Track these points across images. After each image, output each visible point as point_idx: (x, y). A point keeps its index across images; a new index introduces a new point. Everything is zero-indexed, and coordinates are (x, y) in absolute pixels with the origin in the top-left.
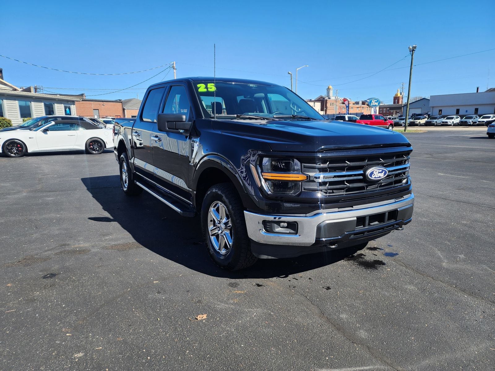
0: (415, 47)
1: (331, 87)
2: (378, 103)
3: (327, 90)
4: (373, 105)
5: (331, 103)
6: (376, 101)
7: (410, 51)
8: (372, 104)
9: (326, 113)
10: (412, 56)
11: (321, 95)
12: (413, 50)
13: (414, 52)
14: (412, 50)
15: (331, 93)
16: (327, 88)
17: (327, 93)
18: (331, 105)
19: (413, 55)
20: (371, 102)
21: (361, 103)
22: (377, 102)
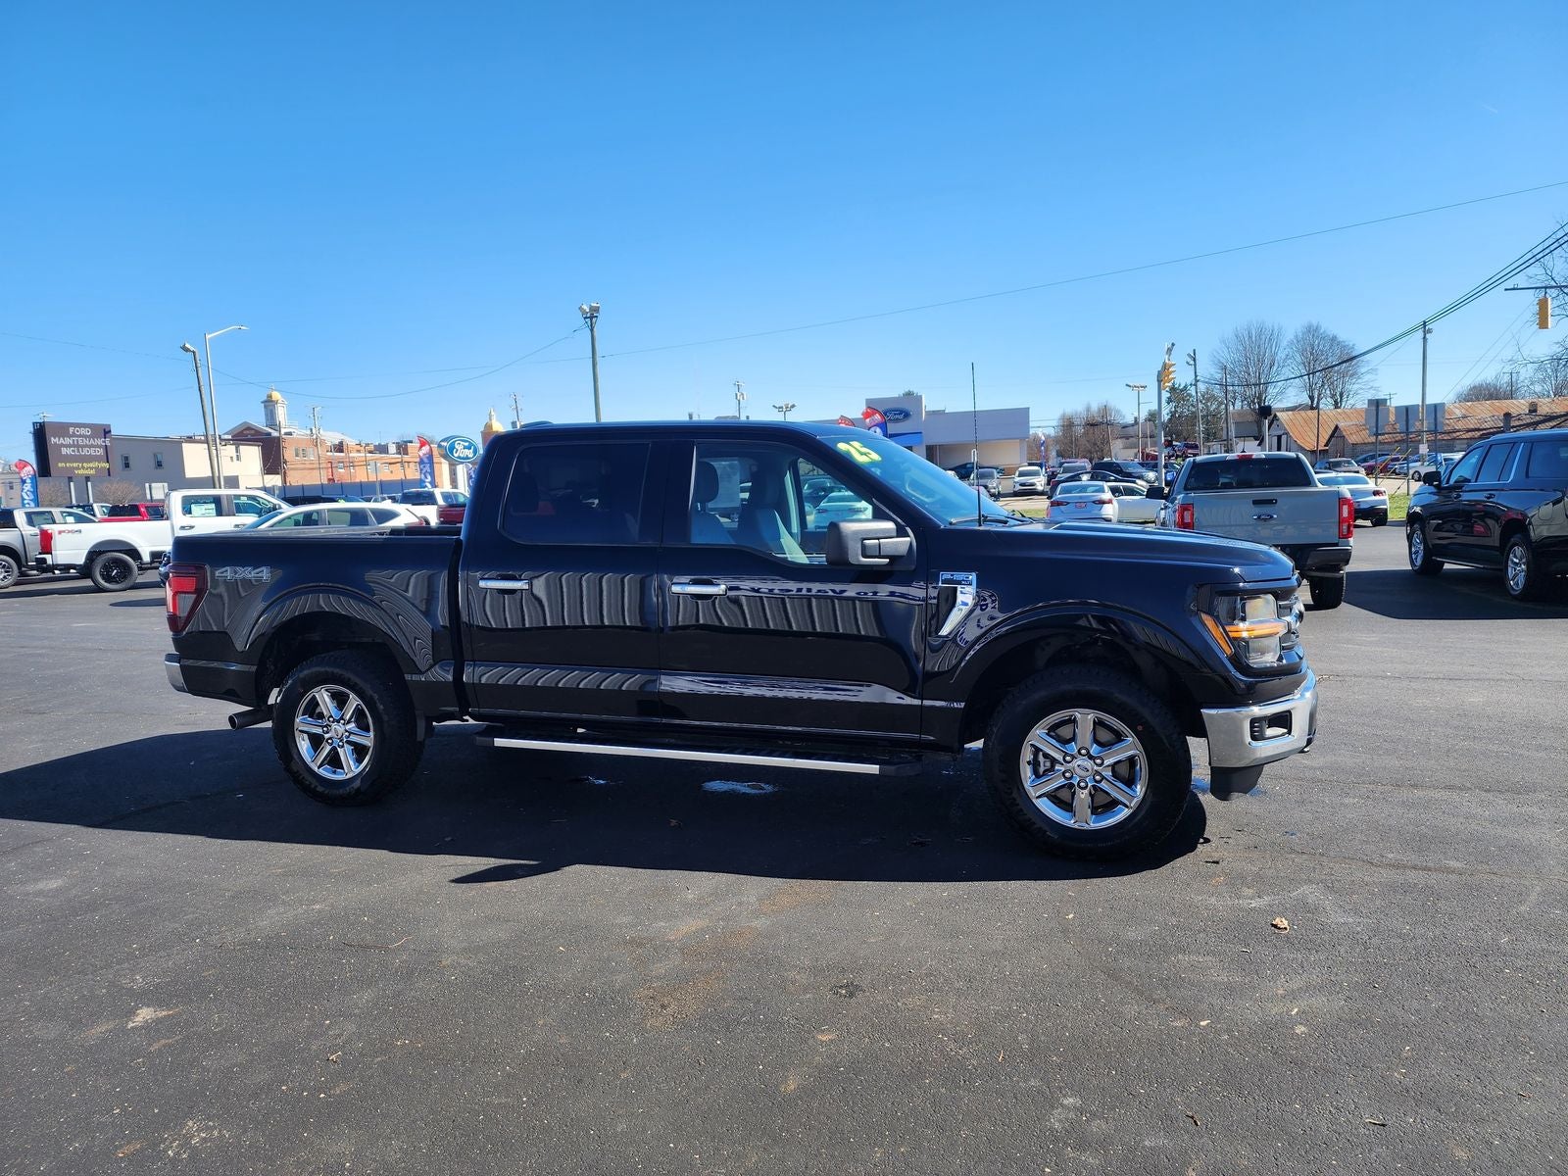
0: (597, 310)
1: (276, 395)
2: (471, 451)
3: (265, 406)
4: (459, 457)
5: (297, 450)
6: (467, 444)
7: (585, 318)
8: (456, 455)
9: (284, 481)
10: (592, 330)
11: (245, 423)
12: (592, 316)
13: (594, 320)
14: (588, 315)
15: (281, 414)
16: (265, 398)
17: (266, 415)
18: (297, 456)
19: (595, 329)
20: (452, 448)
21: (392, 449)
22: (470, 448)
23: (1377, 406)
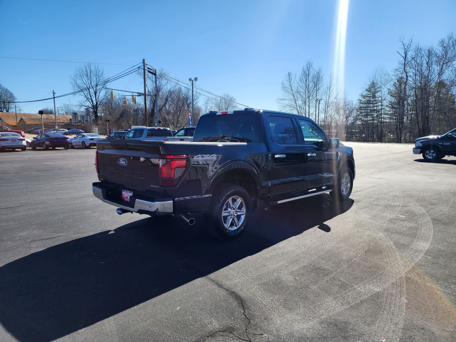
23: (75, 115)
